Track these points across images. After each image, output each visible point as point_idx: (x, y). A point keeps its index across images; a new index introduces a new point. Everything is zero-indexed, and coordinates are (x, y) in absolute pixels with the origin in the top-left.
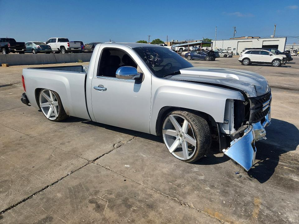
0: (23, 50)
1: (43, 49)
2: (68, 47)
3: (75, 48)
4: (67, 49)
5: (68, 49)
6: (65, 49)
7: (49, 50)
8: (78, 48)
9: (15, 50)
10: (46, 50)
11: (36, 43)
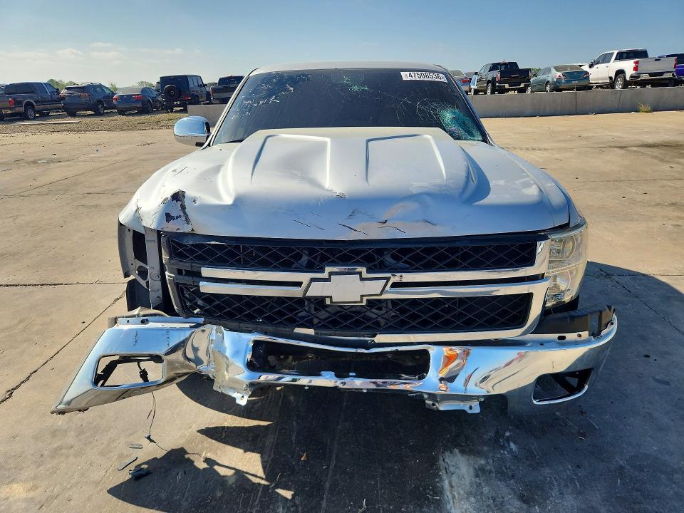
0: (522, 85)
1: (567, 82)
2: (634, 72)
3: (651, 74)
4: (628, 78)
5: (632, 77)
6: (625, 78)
7: (584, 83)
8: (661, 74)
9: (507, 86)
10: (575, 83)
11: (557, 69)
